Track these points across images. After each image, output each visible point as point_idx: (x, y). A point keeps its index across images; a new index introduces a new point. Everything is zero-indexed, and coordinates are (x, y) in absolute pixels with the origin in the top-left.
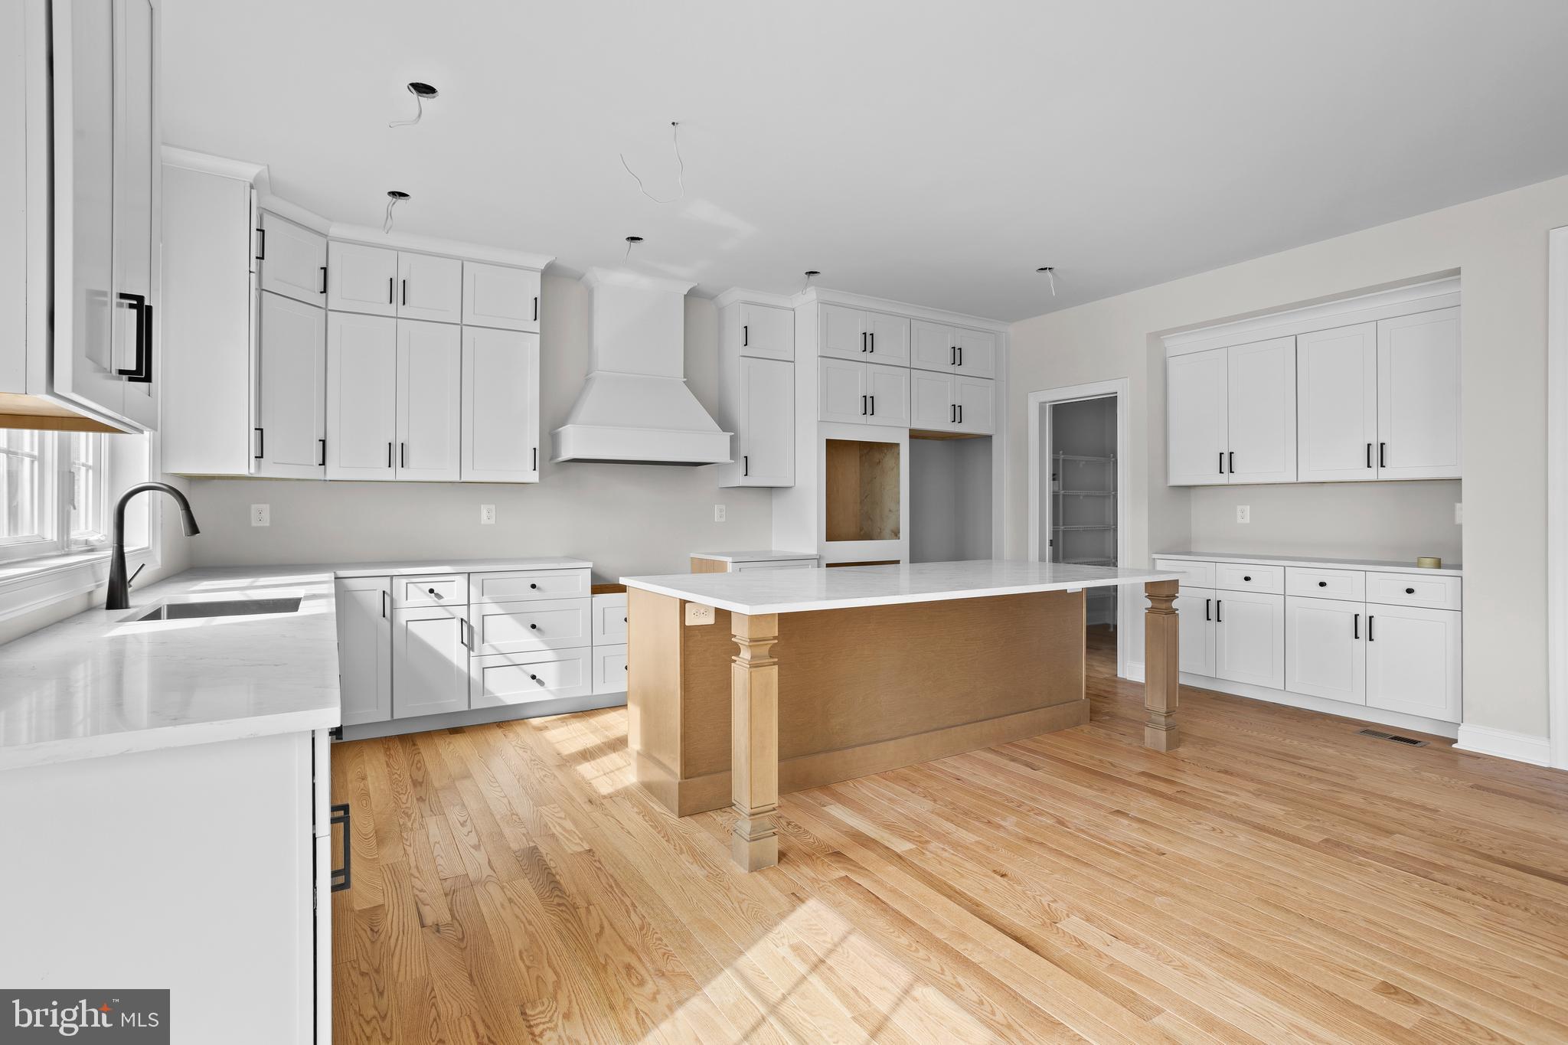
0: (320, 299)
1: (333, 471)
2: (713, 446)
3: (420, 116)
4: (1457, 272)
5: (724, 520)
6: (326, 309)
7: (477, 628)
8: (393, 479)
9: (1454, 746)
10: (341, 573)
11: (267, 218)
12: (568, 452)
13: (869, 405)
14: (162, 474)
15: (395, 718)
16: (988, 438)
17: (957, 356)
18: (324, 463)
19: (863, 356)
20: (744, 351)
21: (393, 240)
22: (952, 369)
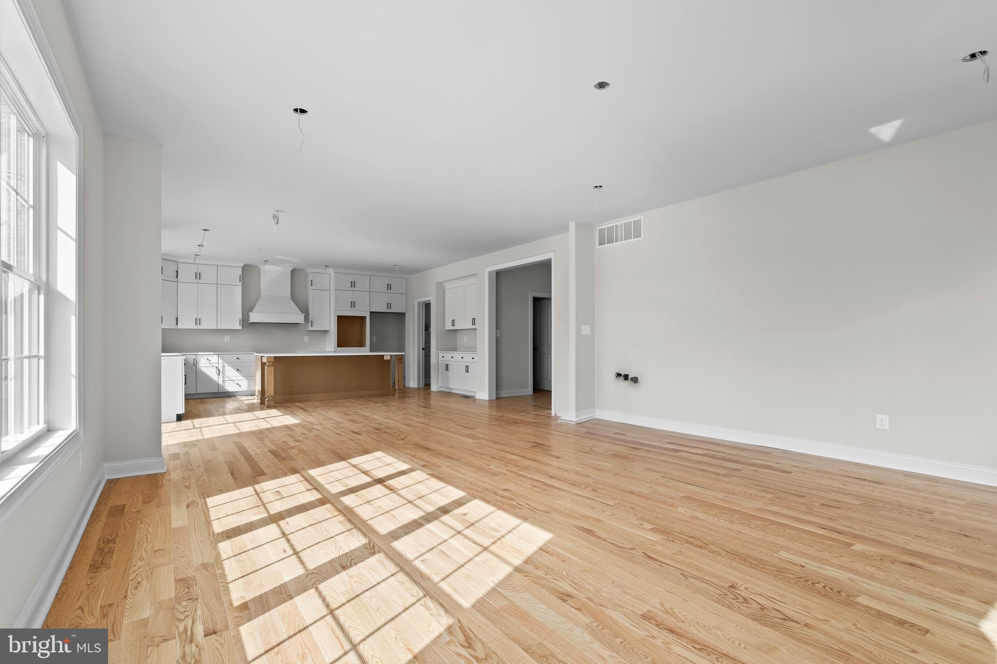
0: (176, 280)
1: (180, 326)
2: (299, 318)
4: (475, 275)
5: (308, 341)
6: (177, 282)
7: (221, 370)
8: (197, 328)
9: (475, 398)
12: (252, 320)
13: (353, 304)
15: (197, 393)
16: (404, 314)
17: (389, 287)
18: (177, 324)
19: (351, 289)
20: (311, 288)
21: (197, 262)
22: (387, 291)
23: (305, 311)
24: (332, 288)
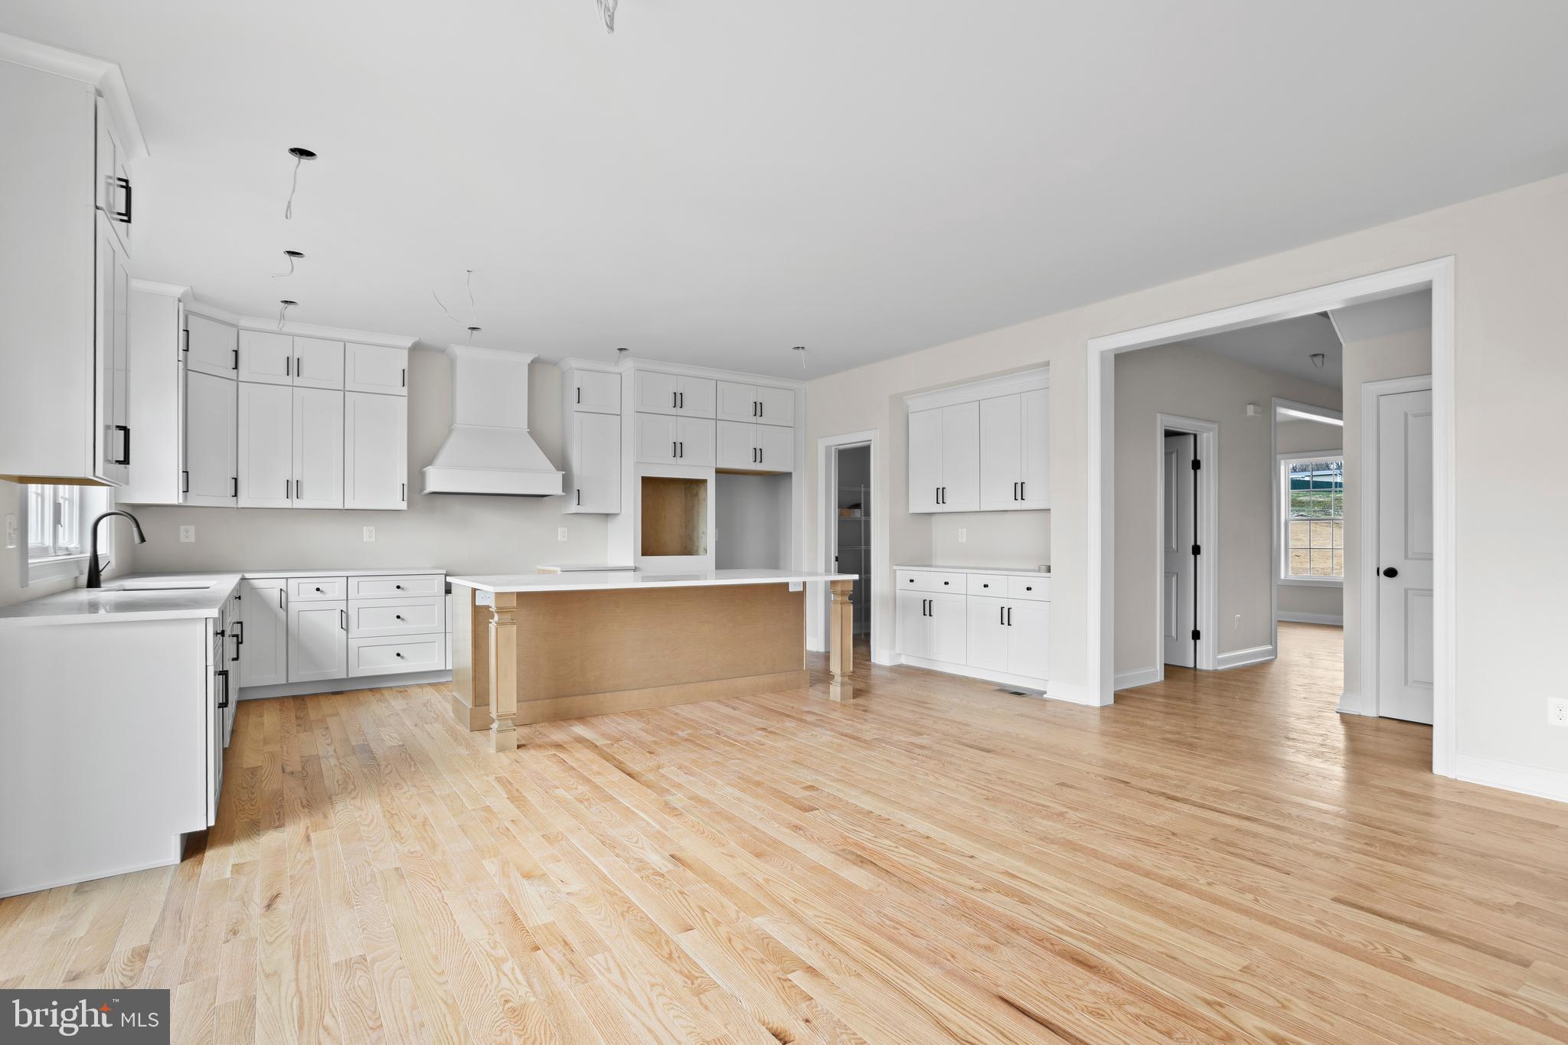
0: (233, 374)
1: (244, 501)
2: (551, 483)
3: (292, 270)
4: (1047, 364)
5: (566, 539)
6: (238, 381)
7: (353, 617)
8: (290, 507)
9: (1044, 696)
10: (247, 576)
11: (191, 318)
12: (431, 487)
13: (678, 450)
14: (116, 503)
15: (290, 682)
16: (789, 475)
17: (758, 409)
18: (236, 495)
19: (674, 411)
20: (577, 407)
21: (289, 328)
22: (753, 419)
23: (562, 464)
24: (629, 409)
